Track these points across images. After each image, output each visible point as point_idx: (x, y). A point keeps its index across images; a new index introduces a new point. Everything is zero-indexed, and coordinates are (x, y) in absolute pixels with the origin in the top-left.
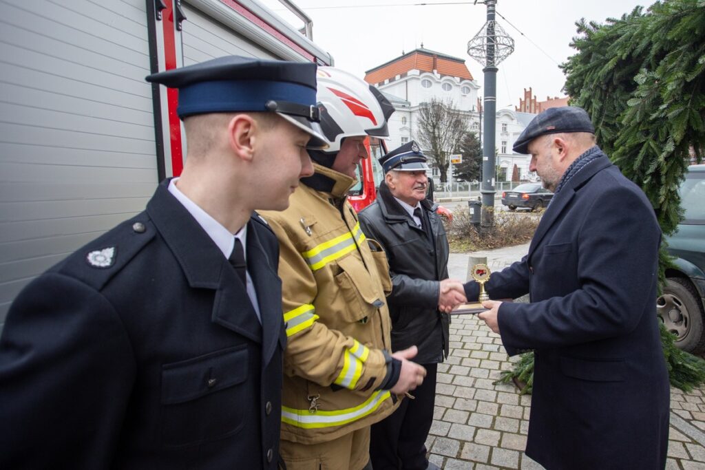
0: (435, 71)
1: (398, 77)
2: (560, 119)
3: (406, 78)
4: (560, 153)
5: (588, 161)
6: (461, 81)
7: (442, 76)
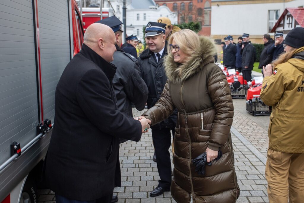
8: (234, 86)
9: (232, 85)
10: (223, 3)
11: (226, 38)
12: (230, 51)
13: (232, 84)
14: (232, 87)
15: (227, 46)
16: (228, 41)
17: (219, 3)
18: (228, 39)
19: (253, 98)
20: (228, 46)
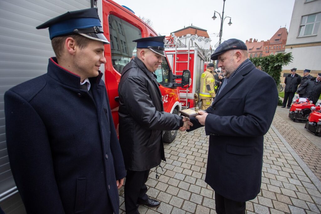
0: (196, 35)
1: (183, 36)
2: (238, 43)
3: (185, 37)
4: (237, 59)
5: (247, 64)
6: (205, 38)
7: (199, 36)
8: (303, 112)
9: (302, 111)
10: (297, 46)
14: (302, 113)
17: (292, 47)
19: (318, 122)
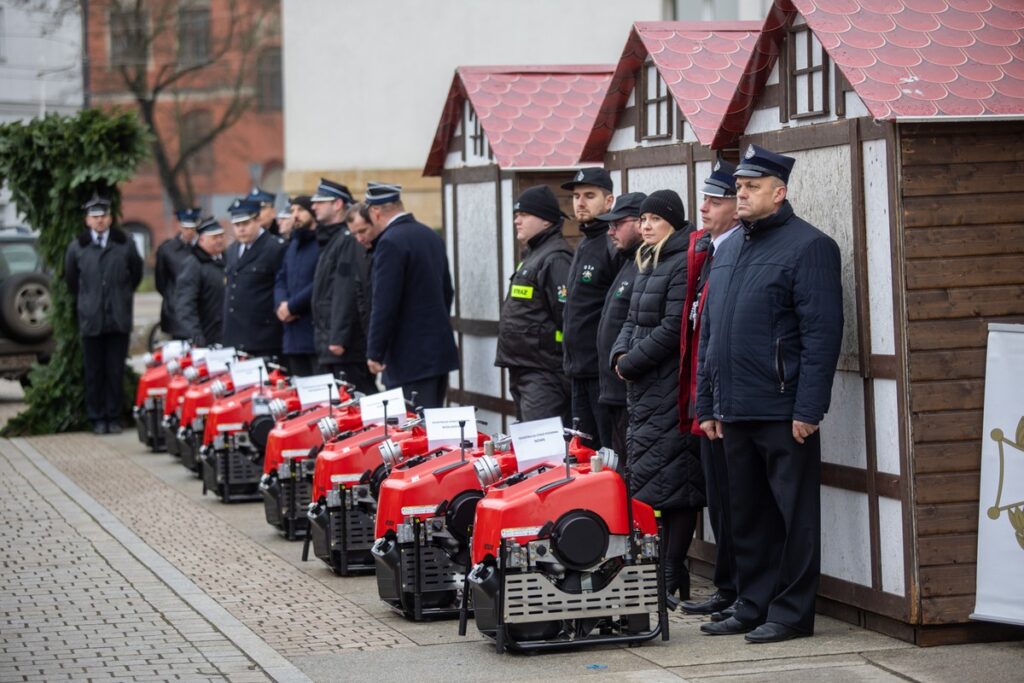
11: (237, 204)
12: (256, 273)
13: (245, 428)
15: (246, 249)
16: (245, 223)
18: (250, 213)
20: (249, 247)
